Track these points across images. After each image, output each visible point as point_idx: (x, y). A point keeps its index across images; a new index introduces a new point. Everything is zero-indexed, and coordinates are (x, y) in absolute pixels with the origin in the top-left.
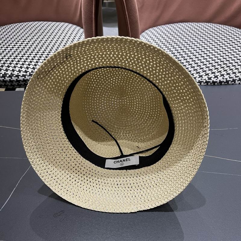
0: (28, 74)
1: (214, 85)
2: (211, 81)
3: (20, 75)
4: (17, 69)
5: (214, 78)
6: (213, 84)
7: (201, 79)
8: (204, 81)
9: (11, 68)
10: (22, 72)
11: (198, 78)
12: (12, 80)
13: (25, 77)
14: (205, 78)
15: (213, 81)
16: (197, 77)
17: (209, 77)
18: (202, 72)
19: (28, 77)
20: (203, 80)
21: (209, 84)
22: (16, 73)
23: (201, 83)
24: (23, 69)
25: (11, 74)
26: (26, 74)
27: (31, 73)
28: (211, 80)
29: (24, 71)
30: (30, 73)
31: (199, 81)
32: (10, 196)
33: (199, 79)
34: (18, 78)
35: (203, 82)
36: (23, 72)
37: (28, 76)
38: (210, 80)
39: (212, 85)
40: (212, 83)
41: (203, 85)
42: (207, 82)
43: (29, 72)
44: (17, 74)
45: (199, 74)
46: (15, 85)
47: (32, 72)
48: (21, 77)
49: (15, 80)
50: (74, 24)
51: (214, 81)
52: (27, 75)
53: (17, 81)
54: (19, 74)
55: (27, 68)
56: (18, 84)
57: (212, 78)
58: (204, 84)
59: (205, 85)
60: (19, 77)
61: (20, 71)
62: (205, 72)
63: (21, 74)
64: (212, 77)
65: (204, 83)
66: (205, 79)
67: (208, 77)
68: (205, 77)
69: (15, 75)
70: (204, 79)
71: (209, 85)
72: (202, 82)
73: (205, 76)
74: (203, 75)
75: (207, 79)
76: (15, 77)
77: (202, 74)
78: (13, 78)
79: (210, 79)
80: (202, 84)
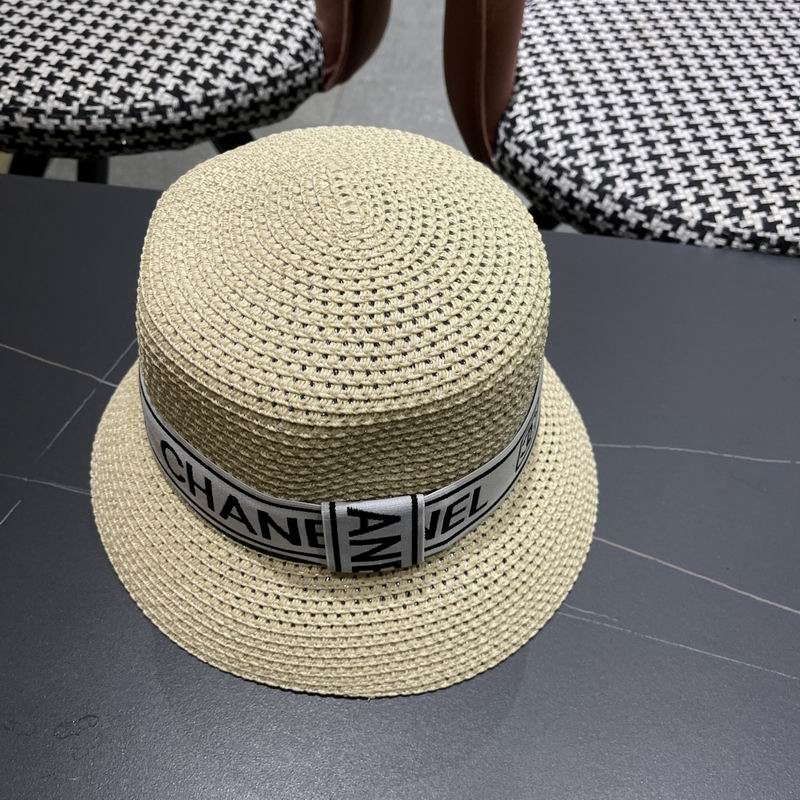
0: (74, 107)
1: (784, 253)
2: (774, 237)
3: (43, 112)
4: (36, 83)
5: (788, 227)
6: (777, 250)
7: (737, 225)
8: (747, 234)
9: (13, 79)
10: (52, 97)
11: (726, 217)
12: (13, 124)
13: (63, 121)
14: (749, 223)
15: (782, 239)
16: (719, 212)
17: (770, 219)
18: (746, 195)
19: (76, 122)
20: (739, 231)
21: (763, 247)
22: (29, 99)
23: (733, 240)
24: (59, 88)
25: (13, 100)
26: (69, 108)
27: (88, 108)
28: (775, 231)
29: (60, 95)
30: (81, 106)
31: (726, 229)
33: (729, 223)
34: (37, 120)
35: (740, 235)
36: (57, 99)
37: (74, 118)
38: (768, 235)
39: (774, 254)
40: (777, 246)
41: (737, 250)
42: (755, 240)
43: (77, 99)
44: (32, 106)
45: (729, 201)
46: (26, 145)
47: (91, 102)
48: (49, 117)
49: (26, 126)
51: (788, 239)
52: (68, 112)
53: (33, 131)
54: (43, 106)
55: (74, 83)
56: (35, 143)
57: (779, 227)
58: (742, 246)
59: (745, 250)
60: (42, 116)
61: (44, 94)
62: (756, 197)
63: (50, 105)
64: (780, 222)
65: (745, 242)
66: (753, 227)
67: (764, 220)
68: (754, 220)
69: (24, 109)
70: (748, 228)
71: (762, 253)
72: (737, 238)
73: (754, 212)
74: (747, 208)
75: (759, 226)
76: (24, 115)
77: (743, 201)
78: (18, 117)
79: (770, 227)
80: (736, 243)
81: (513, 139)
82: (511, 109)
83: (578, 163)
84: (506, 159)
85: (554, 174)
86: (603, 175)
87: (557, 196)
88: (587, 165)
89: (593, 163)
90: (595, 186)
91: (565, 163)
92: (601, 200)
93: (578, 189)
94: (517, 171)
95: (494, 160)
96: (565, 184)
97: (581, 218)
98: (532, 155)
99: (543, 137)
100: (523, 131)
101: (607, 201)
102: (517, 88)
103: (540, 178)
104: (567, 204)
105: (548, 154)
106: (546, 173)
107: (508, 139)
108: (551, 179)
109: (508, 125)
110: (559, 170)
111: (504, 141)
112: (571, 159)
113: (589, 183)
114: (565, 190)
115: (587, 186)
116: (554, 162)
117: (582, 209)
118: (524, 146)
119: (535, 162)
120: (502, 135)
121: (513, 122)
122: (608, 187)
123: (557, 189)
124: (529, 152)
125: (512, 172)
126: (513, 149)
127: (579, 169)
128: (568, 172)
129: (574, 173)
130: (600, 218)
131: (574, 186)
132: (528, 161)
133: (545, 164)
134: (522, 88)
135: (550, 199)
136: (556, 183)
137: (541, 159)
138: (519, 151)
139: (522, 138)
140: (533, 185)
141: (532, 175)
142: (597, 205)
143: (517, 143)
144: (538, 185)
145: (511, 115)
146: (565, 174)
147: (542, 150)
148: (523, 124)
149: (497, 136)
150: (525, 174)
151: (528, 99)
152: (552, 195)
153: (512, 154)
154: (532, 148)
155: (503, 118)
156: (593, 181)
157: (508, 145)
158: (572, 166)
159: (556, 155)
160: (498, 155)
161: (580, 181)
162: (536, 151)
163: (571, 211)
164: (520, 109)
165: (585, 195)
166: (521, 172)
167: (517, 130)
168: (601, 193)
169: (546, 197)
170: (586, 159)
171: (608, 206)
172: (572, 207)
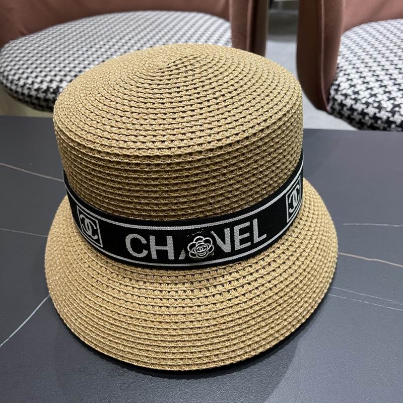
32: (33, 313)
50: (213, 13)
81: (339, 93)
82: (337, 80)
83: (377, 100)
84: (336, 103)
85: (364, 106)
86: (393, 104)
87: (367, 118)
88: (383, 100)
89: (386, 99)
90: (389, 109)
91: (370, 100)
92: (393, 116)
93: (379, 112)
94: (342, 109)
95: (328, 108)
96: (371, 111)
97: (382, 128)
98: (351, 99)
99: (356, 90)
100: (345, 89)
101: (397, 116)
102: (338, 71)
103: (356, 110)
104: (373, 121)
105: (360, 97)
106: (359, 107)
107: (337, 93)
108: (363, 109)
109: (336, 87)
110: (367, 104)
111: (334, 95)
112: (373, 98)
113: (385, 108)
114: (371, 114)
115: (384, 110)
116: (364, 101)
117: (382, 122)
118: (346, 96)
119: (353, 102)
120: (332, 92)
121: (339, 85)
122: (397, 109)
123: (367, 114)
124: (349, 97)
125: (340, 110)
126: (339, 98)
127: (379, 102)
128: (373, 104)
129: (376, 105)
130: (393, 126)
131: (377, 111)
132: (349, 102)
133: (359, 102)
134: (341, 70)
135: (363, 121)
136: (366, 111)
137: (356, 100)
138: (343, 98)
139: (344, 92)
140: (352, 114)
141: (352, 109)
142: (391, 119)
143: (342, 94)
144: (355, 113)
145: (337, 82)
146: (371, 106)
147: (356, 96)
148: (344, 86)
149: (329, 94)
150: (348, 109)
151: (345, 74)
152: (364, 118)
153: (339, 101)
154: (350, 96)
155: (332, 84)
156: (388, 107)
157: (336, 97)
158: (375, 101)
159: (365, 97)
160: (331, 104)
161: (380, 108)
162: (353, 97)
163: (375, 125)
164: (341, 79)
165: (384, 115)
166: (345, 109)
167: (340, 89)
168: (393, 112)
169: (360, 120)
170: (382, 97)
171: (398, 118)
172: (376, 122)
